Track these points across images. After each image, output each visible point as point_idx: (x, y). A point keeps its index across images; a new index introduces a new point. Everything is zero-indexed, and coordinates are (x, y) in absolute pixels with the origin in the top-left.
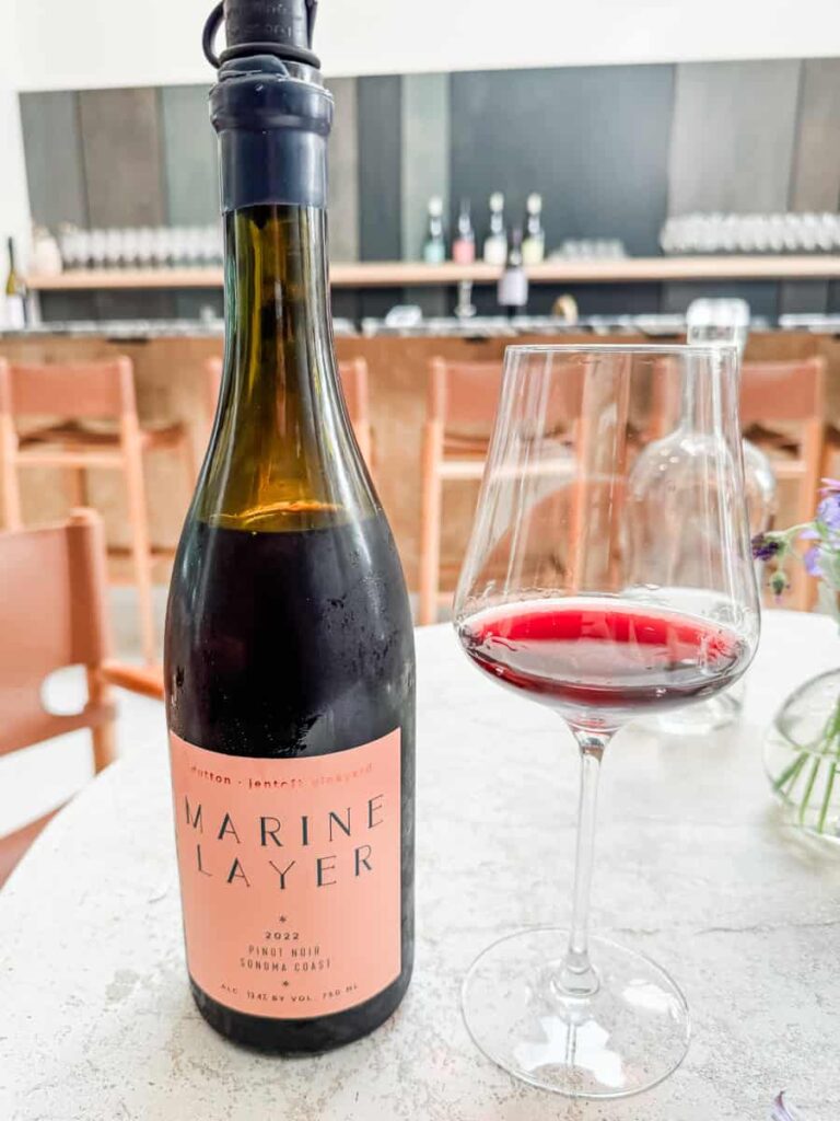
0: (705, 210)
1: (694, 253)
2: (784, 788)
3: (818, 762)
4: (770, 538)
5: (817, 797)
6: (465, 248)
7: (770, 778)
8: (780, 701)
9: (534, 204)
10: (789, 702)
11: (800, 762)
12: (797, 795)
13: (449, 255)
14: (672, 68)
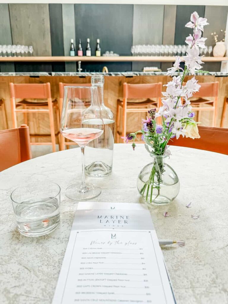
0: (142, 44)
1: (140, 55)
2: (142, 193)
3: (149, 185)
4: (131, 135)
5: (150, 193)
6: (80, 53)
7: (139, 191)
8: (139, 172)
9: (98, 41)
10: (141, 172)
11: (145, 186)
12: (145, 194)
13: (76, 54)
14: (132, 6)
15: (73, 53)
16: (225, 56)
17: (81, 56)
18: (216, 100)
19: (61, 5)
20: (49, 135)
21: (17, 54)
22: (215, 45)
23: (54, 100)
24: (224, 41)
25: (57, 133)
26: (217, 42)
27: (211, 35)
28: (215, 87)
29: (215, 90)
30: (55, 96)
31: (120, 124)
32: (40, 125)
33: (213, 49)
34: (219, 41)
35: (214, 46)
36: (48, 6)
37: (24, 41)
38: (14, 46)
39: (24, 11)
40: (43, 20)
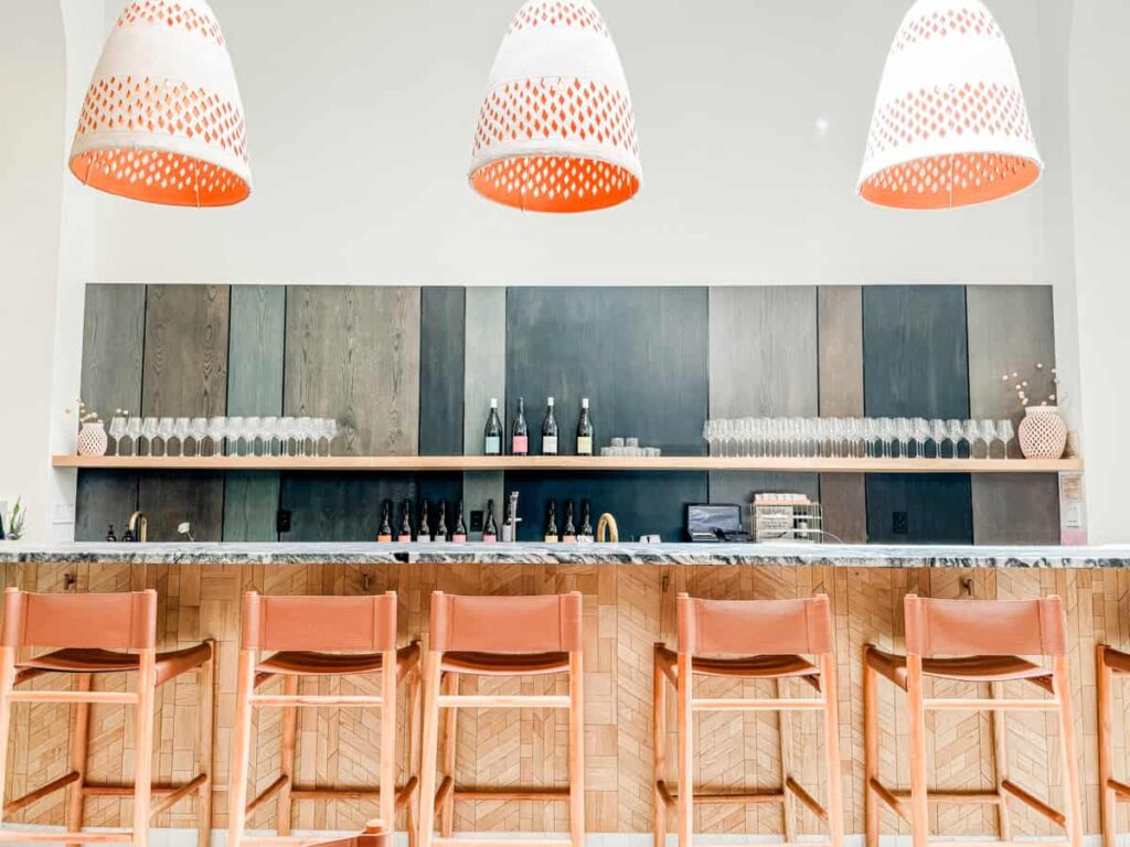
6: (520, 442)
13: (504, 449)
14: (705, 289)
15: (493, 444)
16: (1065, 455)
17: (520, 454)
18: (1060, 668)
19: (462, 291)
20: (374, 791)
21: (292, 447)
22: (1023, 415)
23: (406, 643)
24: (1054, 403)
25: (404, 780)
26: (1029, 404)
27: (1001, 380)
28: (1049, 616)
29: (1050, 631)
30: (414, 629)
31: (667, 748)
32: (343, 747)
33: (1016, 429)
34: (1034, 402)
35: (1018, 418)
36: (418, 293)
37: (324, 404)
38: (287, 420)
39: (337, 308)
40: (399, 336)
